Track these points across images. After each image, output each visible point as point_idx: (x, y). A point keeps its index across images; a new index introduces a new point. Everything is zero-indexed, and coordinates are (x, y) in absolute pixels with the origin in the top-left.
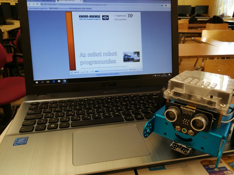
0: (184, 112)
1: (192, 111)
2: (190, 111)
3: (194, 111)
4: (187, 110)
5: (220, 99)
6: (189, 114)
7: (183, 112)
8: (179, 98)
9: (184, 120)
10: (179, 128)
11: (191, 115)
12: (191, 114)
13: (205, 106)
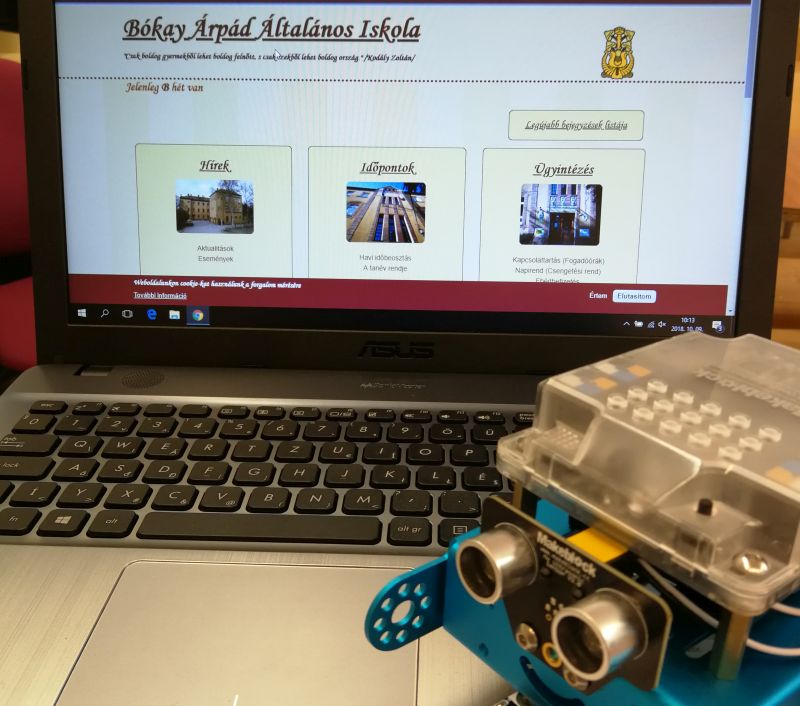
0: (551, 563)
1: (580, 568)
2: (574, 565)
3: (592, 571)
4: (563, 559)
5: (752, 523)
6: (572, 578)
7: (545, 561)
8: (556, 485)
9: (549, 602)
10: (530, 636)
11: (579, 584)
12: (576, 581)
13: (660, 550)
